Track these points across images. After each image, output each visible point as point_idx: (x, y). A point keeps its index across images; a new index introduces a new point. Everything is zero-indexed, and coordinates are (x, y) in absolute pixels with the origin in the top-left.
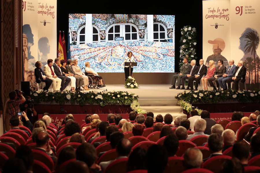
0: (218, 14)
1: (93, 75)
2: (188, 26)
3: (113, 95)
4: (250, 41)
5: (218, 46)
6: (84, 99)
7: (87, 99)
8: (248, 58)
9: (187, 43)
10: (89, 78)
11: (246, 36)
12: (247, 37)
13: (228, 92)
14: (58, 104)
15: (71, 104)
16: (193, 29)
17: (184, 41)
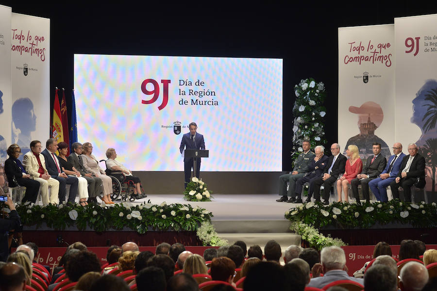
0: (370, 54)
1: (122, 175)
2: (308, 78)
3: (162, 211)
4: (435, 107)
5: (369, 118)
6: (105, 219)
7: (110, 218)
8: (431, 139)
9: (307, 113)
10: (114, 181)
11: (426, 96)
12: (429, 98)
13: (391, 207)
14: (53, 229)
15: (78, 230)
16: (318, 85)
17: (302, 109)
